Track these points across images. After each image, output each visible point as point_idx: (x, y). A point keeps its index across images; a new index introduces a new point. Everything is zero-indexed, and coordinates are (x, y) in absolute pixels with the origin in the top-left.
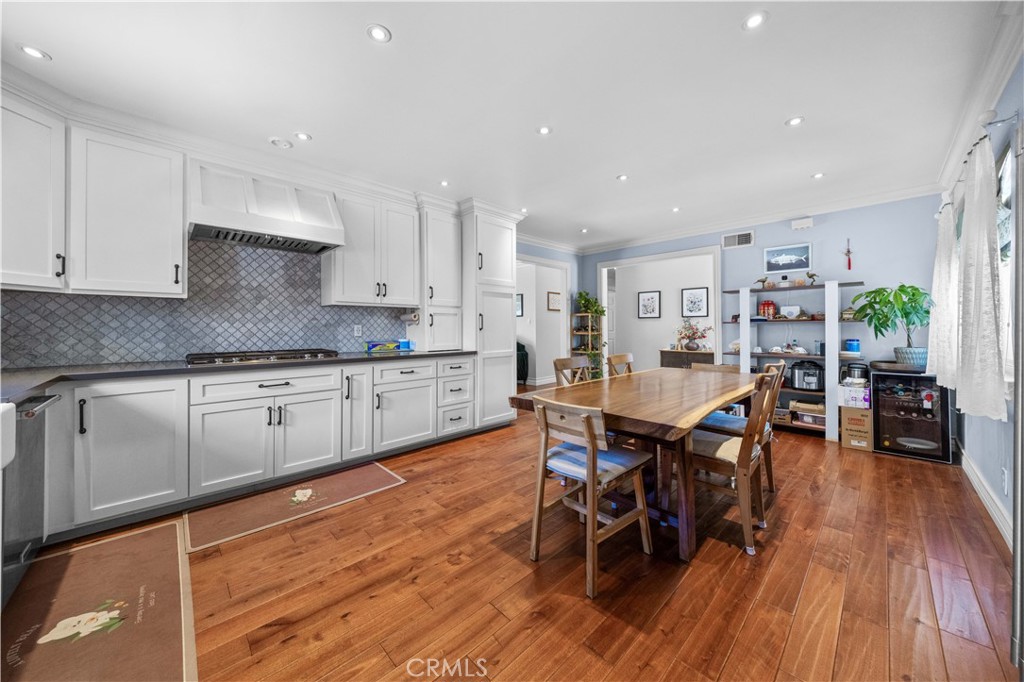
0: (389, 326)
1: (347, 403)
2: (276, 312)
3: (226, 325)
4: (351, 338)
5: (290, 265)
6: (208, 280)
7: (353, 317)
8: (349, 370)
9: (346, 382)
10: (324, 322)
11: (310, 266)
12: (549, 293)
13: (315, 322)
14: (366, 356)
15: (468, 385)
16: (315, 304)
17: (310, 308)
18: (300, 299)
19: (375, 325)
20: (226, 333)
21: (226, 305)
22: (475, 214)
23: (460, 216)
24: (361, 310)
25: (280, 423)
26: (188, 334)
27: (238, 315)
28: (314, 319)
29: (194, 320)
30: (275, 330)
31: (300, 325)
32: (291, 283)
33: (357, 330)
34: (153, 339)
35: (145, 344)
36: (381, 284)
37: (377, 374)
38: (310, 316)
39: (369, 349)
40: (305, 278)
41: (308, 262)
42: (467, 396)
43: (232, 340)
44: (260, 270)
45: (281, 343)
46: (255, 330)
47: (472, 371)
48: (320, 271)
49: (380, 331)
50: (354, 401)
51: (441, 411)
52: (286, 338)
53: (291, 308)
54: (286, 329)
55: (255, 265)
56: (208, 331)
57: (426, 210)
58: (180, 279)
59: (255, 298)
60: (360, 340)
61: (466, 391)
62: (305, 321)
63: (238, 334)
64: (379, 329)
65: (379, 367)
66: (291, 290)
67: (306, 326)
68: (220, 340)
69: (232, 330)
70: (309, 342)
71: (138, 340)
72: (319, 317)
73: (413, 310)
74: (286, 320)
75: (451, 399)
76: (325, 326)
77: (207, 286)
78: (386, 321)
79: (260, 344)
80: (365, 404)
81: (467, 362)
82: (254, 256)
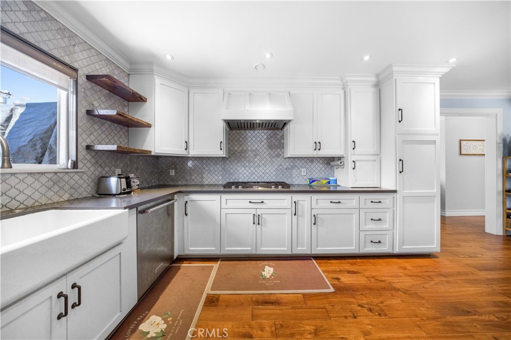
0: (323, 169)
1: (295, 218)
2: (263, 162)
3: (243, 168)
4: (299, 177)
5: (269, 137)
6: (236, 148)
7: (301, 164)
8: (296, 197)
9: (294, 204)
10: (285, 167)
11: (278, 137)
12: (461, 141)
13: (281, 167)
14: (308, 189)
15: (388, 216)
16: (281, 157)
17: (278, 159)
18: (274, 155)
19: (314, 169)
20: (243, 173)
21: (243, 159)
22: (394, 78)
23: (378, 85)
24: (306, 160)
25: (259, 224)
26: (229, 173)
27: (247, 164)
28: (281, 165)
29: (231, 166)
30: (263, 171)
31: (274, 169)
32: (270, 147)
33: (303, 171)
34: (218, 175)
35: (216, 177)
36: (317, 142)
37: (314, 202)
38: (279, 164)
39: (310, 183)
40: (277, 143)
41: (278, 135)
42: (386, 226)
43: (245, 176)
44: (256, 141)
45: (265, 178)
46: (254, 171)
47: (391, 206)
48: (283, 139)
49: (318, 172)
50: (299, 218)
51: (362, 234)
52: (268, 175)
53: (269, 160)
54: (267, 171)
55: (254, 139)
56: (236, 171)
57: (349, 87)
58: (222, 148)
59: (254, 155)
60: (305, 177)
61: (385, 221)
62: (276, 166)
63: (247, 173)
64: (317, 171)
65: (315, 197)
66: (270, 150)
67: (276, 169)
68: (241, 176)
69: (245, 171)
70: (278, 178)
71: (214, 175)
72: (283, 164)
73: (339, 158)
74: (267, 166)
75: (371, 226)
76: (286, 169)
77: (236, 151)
78: (321, 166)
79: (256, 178)
80: (306, 221)
81: (387, 199)
82: (254, 135)
